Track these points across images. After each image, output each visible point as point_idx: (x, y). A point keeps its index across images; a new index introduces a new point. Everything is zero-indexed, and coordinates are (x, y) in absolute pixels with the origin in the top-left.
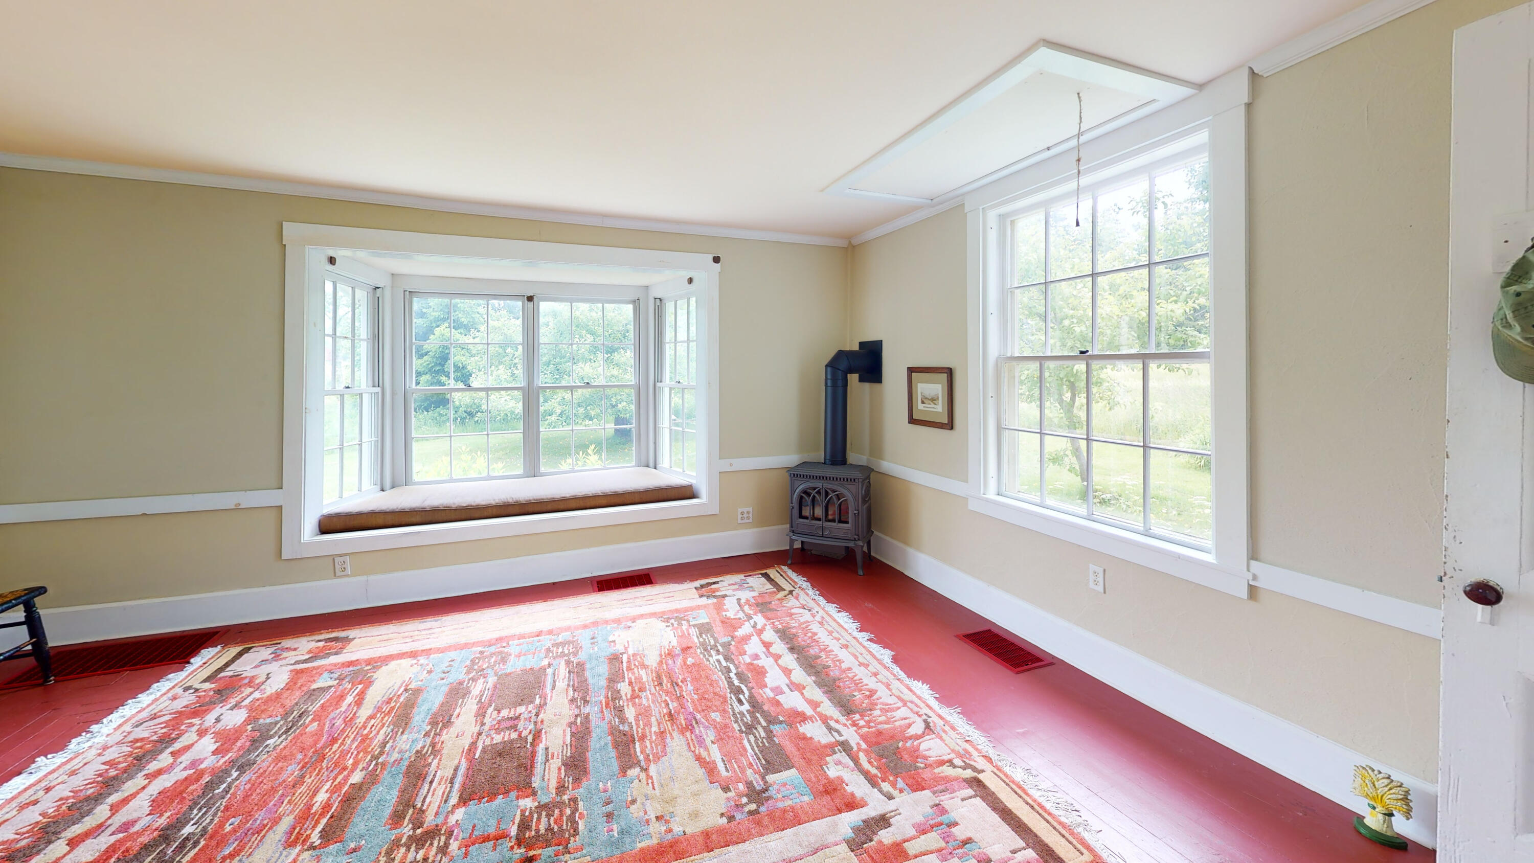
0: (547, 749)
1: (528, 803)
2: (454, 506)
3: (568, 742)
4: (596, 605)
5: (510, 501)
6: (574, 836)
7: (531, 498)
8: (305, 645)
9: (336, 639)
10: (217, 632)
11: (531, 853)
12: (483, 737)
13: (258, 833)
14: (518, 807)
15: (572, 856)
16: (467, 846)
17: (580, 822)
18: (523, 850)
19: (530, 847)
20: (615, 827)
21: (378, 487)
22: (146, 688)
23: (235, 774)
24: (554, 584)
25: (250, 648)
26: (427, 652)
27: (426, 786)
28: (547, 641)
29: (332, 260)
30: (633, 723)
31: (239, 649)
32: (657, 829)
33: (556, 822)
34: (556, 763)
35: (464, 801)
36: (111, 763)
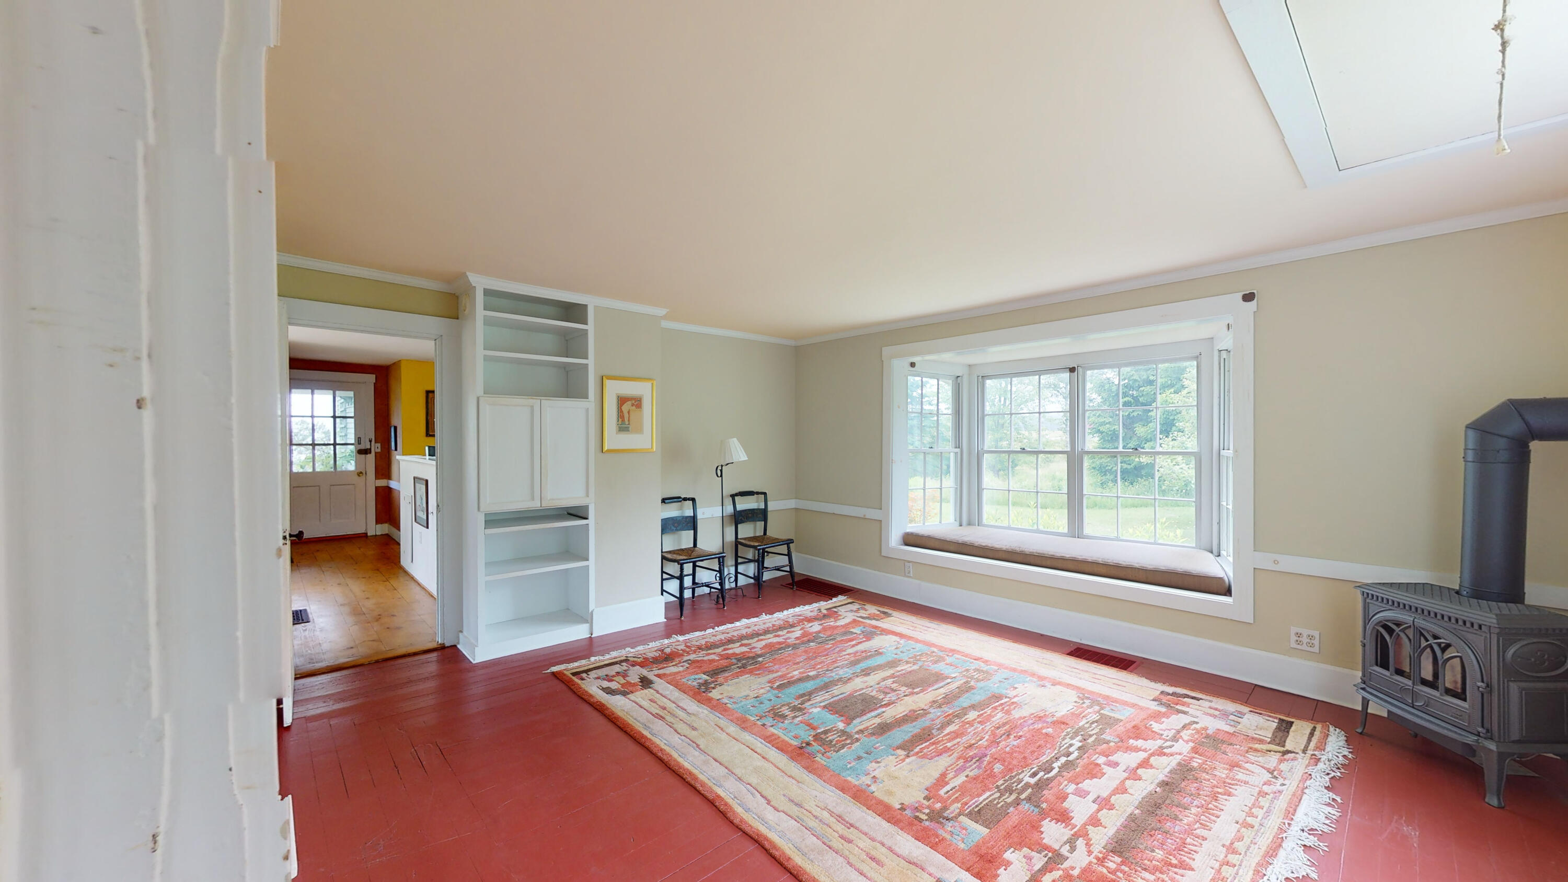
0: (884, 712)
1: (841, 726)
2: (976, 544)
3: (897, 717)
4: (1045, 661)
5: (1018, 549)
6: (834, 751)
7: (1035, 551)
8: (872, 609)
9: (884, 613)
10: (852, 590)
11: (812, 742)
12: (870, 689)
13: (769, 672)
14: (836, 723)
15: (822, 757)
16: (801, 722)
17: (845, 749)
18: (812, 739)
19: (814, 741)
20: (853, 764)
21: (958, 523)
22: (810, 604)
23: (790, 649)
24: (1042, 635)
25: (853, 602)
26: (909, 638)
27: (825, 692)
28: (977, 664)
29: (913, 365)
30: (943, 734)
31: (850, 601)
32: (867, 780)
33: (837, 741)
34: (878, 721)
35: (825, 707)
36: (774, 625)
